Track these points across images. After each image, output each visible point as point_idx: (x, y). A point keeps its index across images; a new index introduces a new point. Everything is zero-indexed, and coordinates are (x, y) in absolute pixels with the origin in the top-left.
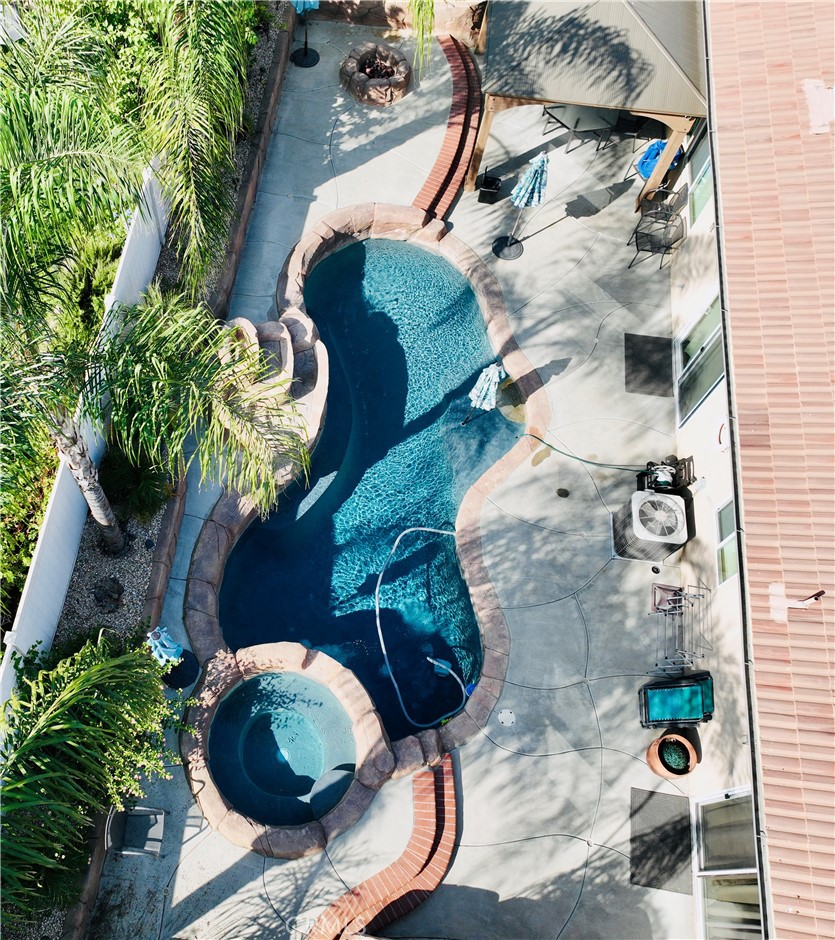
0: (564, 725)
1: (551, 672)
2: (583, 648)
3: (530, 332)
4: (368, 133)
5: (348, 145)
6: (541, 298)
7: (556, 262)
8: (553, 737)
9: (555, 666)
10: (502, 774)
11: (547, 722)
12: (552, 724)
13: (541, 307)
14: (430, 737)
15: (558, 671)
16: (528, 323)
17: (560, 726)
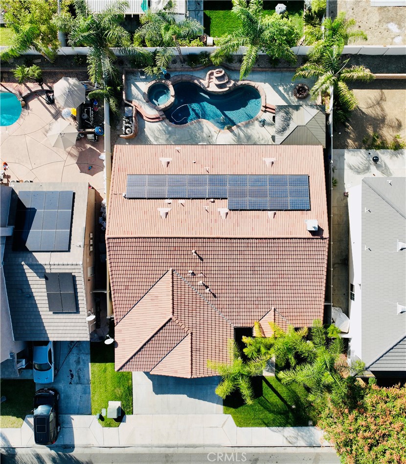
1: (178, 135)
3: (241, 130)
4: (285, 92)
5: (281, 88)
6: (249, 131)
7: (258, 133)
8: (168, 136)
10: (161, 128)
13: (247, 131)
14: (164, 116)
16: (243, 128)
17: (170, 137)
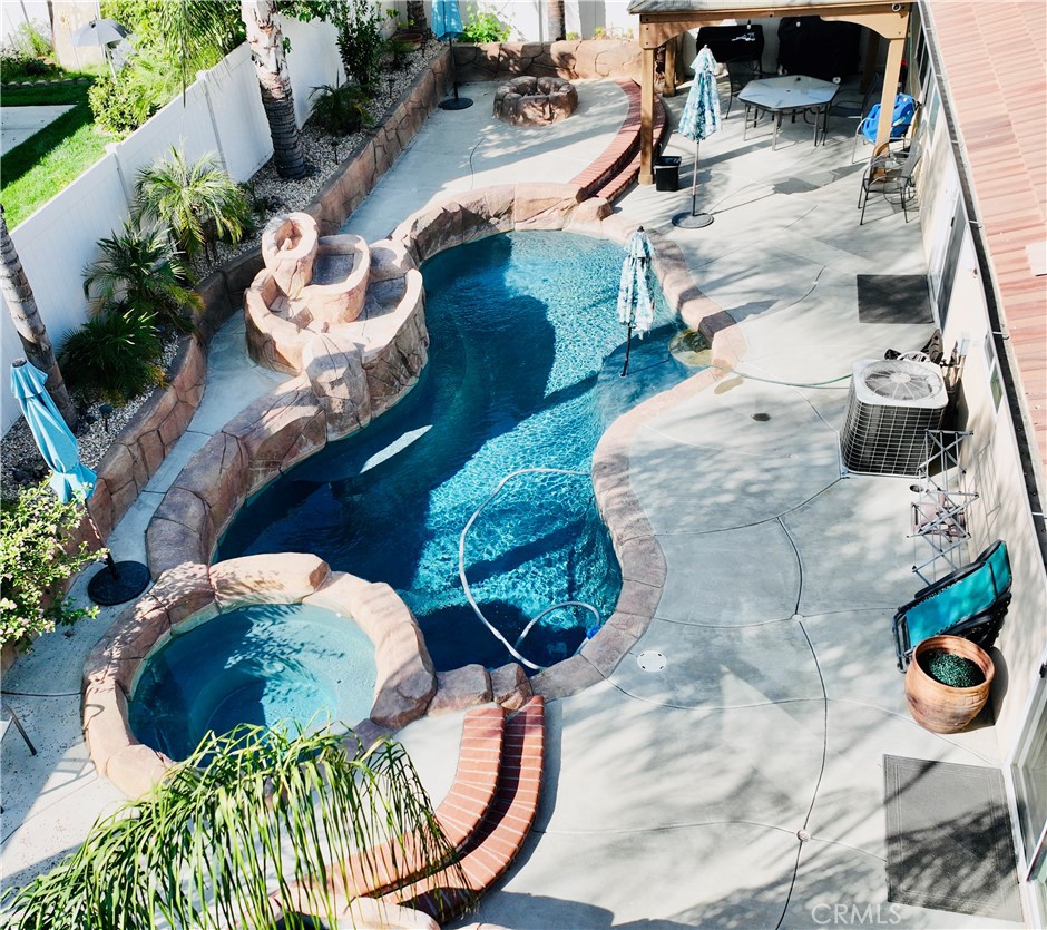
0: (755, 671)
1: (736, 607)
2: (793, 578)
4: (520, 145)
8: (733, 687)
9: (742, 600)
11: (724, 669)
12: (733, 670)
15: (746, 606)
16: (714, 277)
17: (748, 674)
